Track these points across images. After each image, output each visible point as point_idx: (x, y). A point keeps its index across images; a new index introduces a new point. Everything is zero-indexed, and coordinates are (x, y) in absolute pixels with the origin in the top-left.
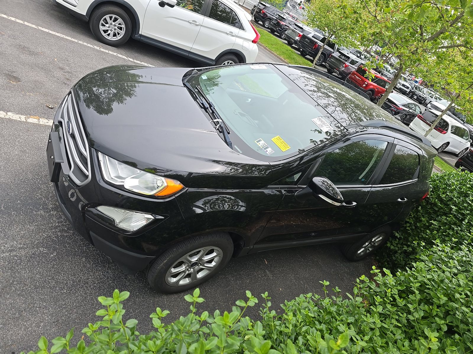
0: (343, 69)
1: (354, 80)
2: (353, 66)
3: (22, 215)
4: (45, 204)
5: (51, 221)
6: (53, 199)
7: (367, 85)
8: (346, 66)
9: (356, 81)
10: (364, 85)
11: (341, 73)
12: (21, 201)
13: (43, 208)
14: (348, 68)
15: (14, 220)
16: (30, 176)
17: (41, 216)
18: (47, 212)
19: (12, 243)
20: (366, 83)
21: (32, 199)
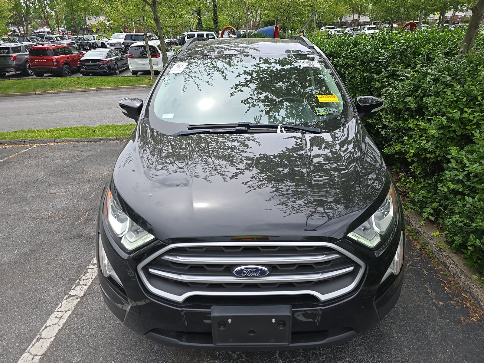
0: (15, 63)
1: (40, 65)
2: (20, 53)
7: (57, 62)
8: (15, 58)
9: (43, 65)
10: (55, 64)
11: (17, 68)
14: (18, 58)
20: (54, 60)
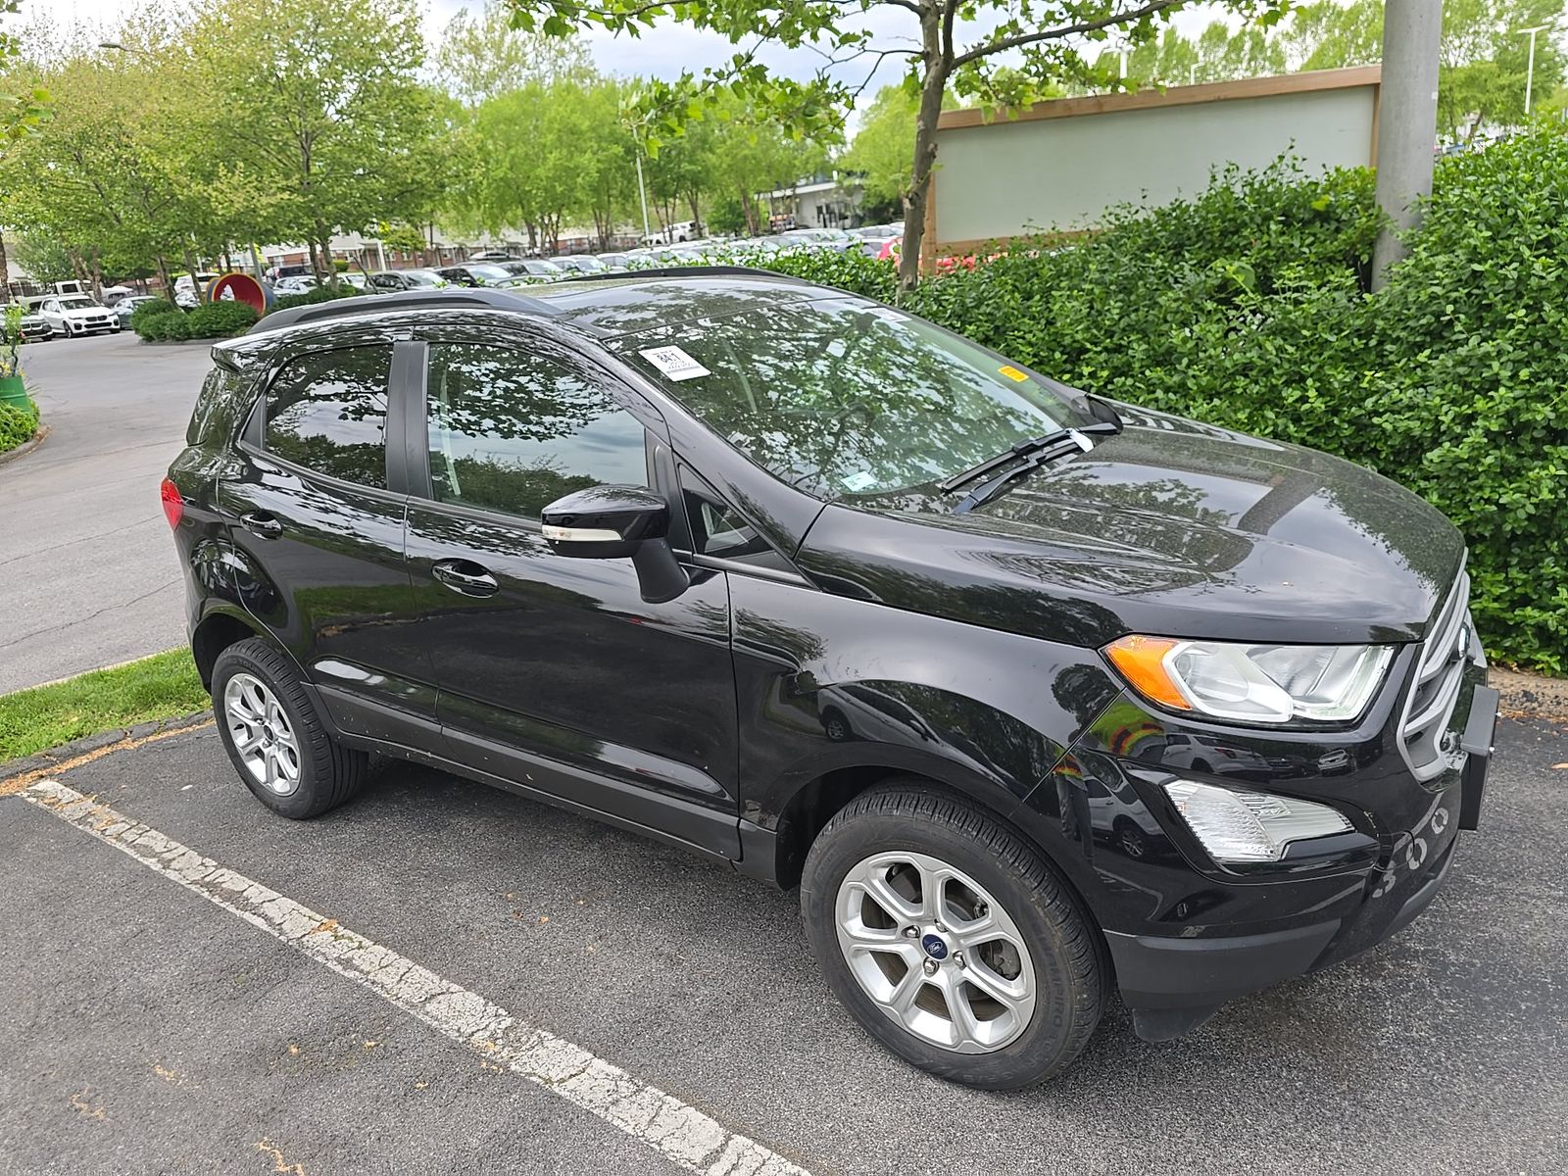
3: (1521, 967)
4: (1436, 977)
5: (1431, 929)
6: (1401, 983)
12: (1515, 1006)
13: (1445, 966)
15: (1547, 961)
16: (1463, 1086)
17: (1458, 949)
18: (1436, 952)
19: (1559, 911)
21: (1479, 1004)
